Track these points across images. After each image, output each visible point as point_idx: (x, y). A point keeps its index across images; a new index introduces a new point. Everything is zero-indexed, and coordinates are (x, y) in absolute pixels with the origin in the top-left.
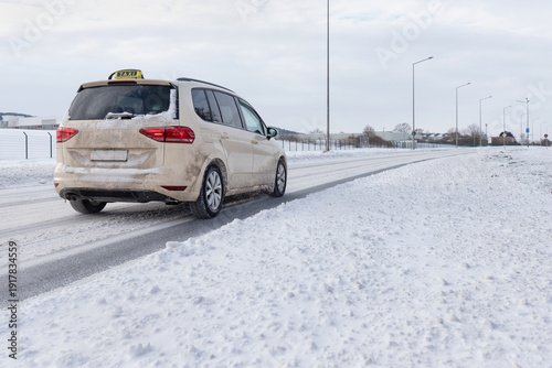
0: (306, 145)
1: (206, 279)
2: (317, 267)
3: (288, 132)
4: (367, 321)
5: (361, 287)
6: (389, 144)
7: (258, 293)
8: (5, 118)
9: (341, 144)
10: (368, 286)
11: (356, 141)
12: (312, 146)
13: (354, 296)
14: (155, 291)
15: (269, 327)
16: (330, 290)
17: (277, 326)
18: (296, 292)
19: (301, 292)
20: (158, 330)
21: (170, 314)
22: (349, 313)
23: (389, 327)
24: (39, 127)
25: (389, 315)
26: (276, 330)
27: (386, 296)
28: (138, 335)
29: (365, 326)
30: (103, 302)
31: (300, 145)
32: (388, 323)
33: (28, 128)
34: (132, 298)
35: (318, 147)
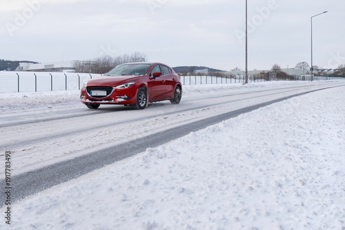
0: (229, 80)
1: (182, 175)
2: (264, 168)
3: (215, 70)
4: (316, 210)
5: (303, 184)
6: (292, 78)
7: (225, 186)
8: (21, 65)
9: (255, 78)
10: (308, 183)
11: (266, 76)
12: (233, 80)
13: (299, 190)
14: (147, 183)
15: (241, 212)
16: (280, 185)
17: (246, 211)
18: (254, 186)
19: (258, 186)
20: (157, 212)
21: (162, 200)
22: (300, 203)
23: (337, 215)
24: (43, 70)
25: (333, 206)
26: (247, 214)
27: (326, 191)
28: (143, 215)
29: (315, 214)
30: (111, 190)
31: (224, 79)
32: (335, 212)
33: (36, 70)
34: (130, 188)
35: (237, 80)
